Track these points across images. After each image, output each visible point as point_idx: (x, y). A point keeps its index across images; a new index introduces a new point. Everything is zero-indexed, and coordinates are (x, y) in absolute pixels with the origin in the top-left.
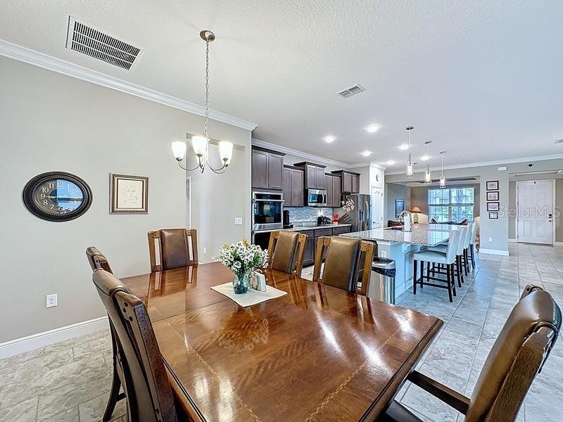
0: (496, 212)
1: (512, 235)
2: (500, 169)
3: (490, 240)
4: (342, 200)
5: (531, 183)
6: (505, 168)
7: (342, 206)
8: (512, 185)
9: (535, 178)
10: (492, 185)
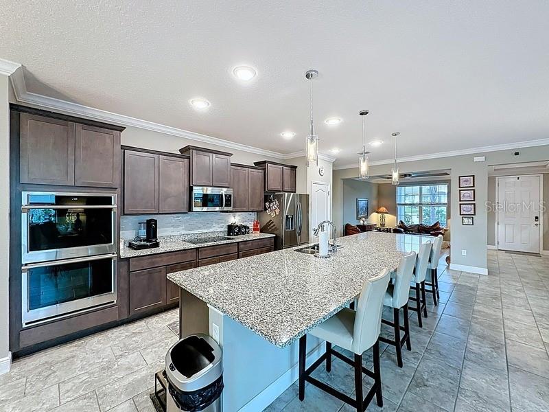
0: (471, 216)
1: (491, 240)
2: (476, 159)
3: (464, 253)
4: (265, 201)
5: (513, 179)
6: (483, 159)
7: (266, 209)
8: (491, 181)
9: (518, 173)
10: (466, 181)
